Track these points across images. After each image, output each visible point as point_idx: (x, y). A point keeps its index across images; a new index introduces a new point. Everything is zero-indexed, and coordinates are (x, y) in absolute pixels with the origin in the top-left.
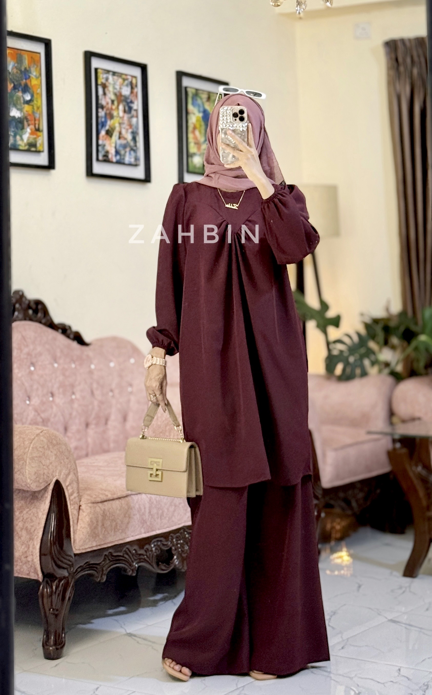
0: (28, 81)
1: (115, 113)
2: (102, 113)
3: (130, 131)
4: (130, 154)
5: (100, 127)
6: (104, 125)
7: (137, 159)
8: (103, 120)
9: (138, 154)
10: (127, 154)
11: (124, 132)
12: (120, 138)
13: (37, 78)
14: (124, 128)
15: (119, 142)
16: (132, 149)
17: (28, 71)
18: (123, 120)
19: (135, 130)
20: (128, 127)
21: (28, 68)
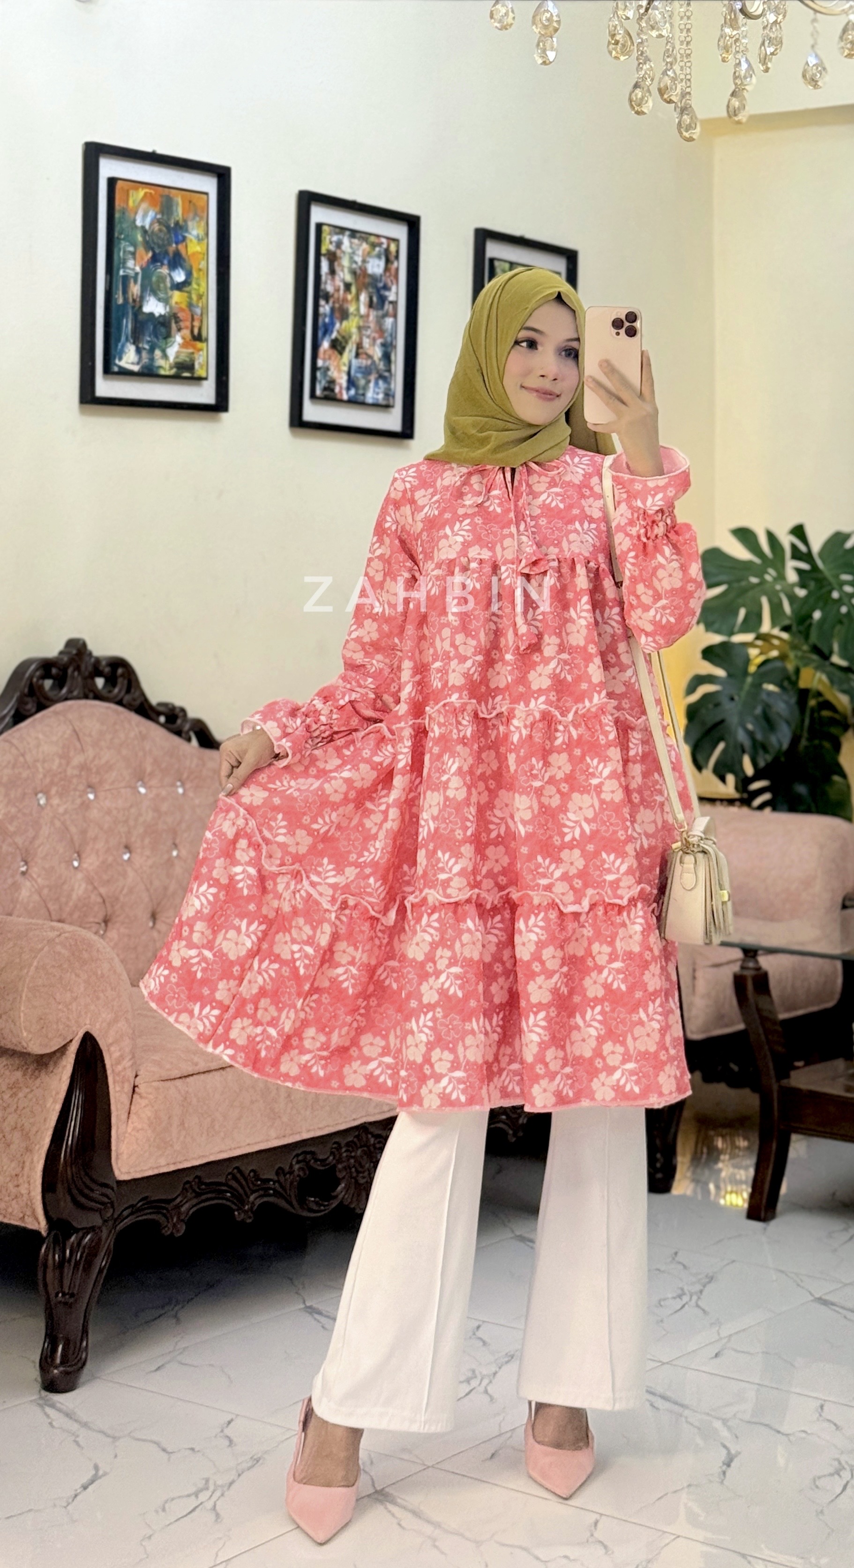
0: (181, 247)
1: (352, 309)
2: (325, 308)
3: (379, 341)
4: (376, 384)
5: (320, 333)
6: (327, 330)
7: (388, 394)
8: (327, 320)
9: (392, 386)
10: (372, 385)
11: (366, 342)
12: (357, 355)
13: (199, 240)
14: (368, 337)
15: (355, 363)
16: (381, 377)
17: (181, 228)
18: (367, 321)
19: (389, 339)
20: (376, 335)
21: (181, 222)
